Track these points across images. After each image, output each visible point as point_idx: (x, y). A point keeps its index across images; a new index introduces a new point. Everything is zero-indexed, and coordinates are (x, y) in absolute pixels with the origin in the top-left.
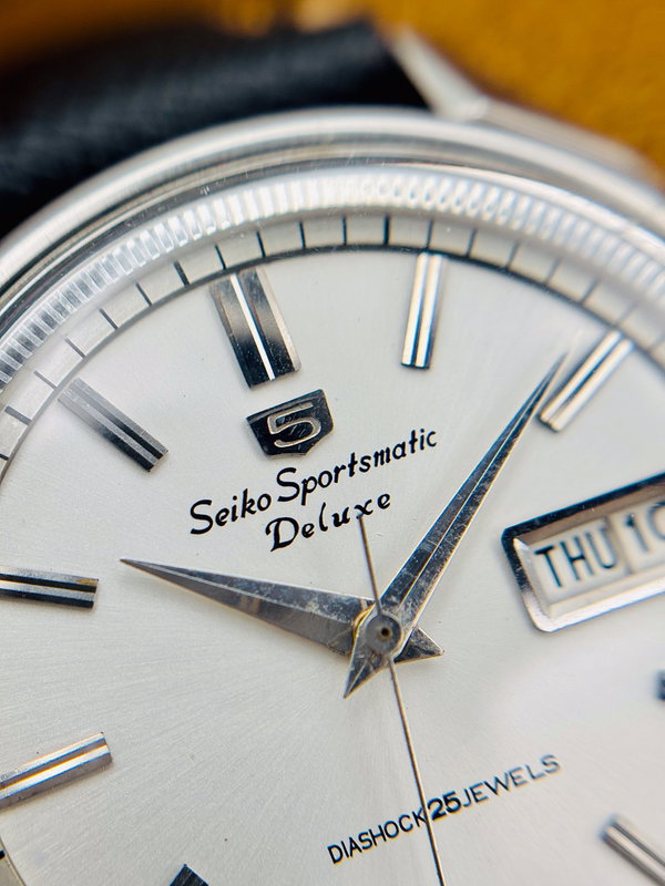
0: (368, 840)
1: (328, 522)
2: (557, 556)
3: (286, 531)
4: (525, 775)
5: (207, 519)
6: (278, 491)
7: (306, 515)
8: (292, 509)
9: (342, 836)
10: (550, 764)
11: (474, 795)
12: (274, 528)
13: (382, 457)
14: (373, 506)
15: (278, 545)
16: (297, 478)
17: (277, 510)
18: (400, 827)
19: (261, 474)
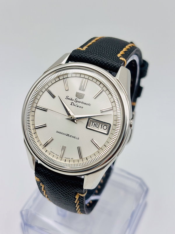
0: (60, 133)
1: (77, 106)
2: (94, 123)
3: (73, 104)
4: (76, 138)
5: (67, 98)
6: (74, 100)
7: (75, 104)
8: (75, 102)
9: (58, 131)
10: (78, 139)
11: (71, 136)
12: (72, 103)
13: (85, 104)
14: (81, 107)
15: (71, 105)
16: (77, 100)
17: (73, 102)
18: (63, 134)
19: (74, 98)
